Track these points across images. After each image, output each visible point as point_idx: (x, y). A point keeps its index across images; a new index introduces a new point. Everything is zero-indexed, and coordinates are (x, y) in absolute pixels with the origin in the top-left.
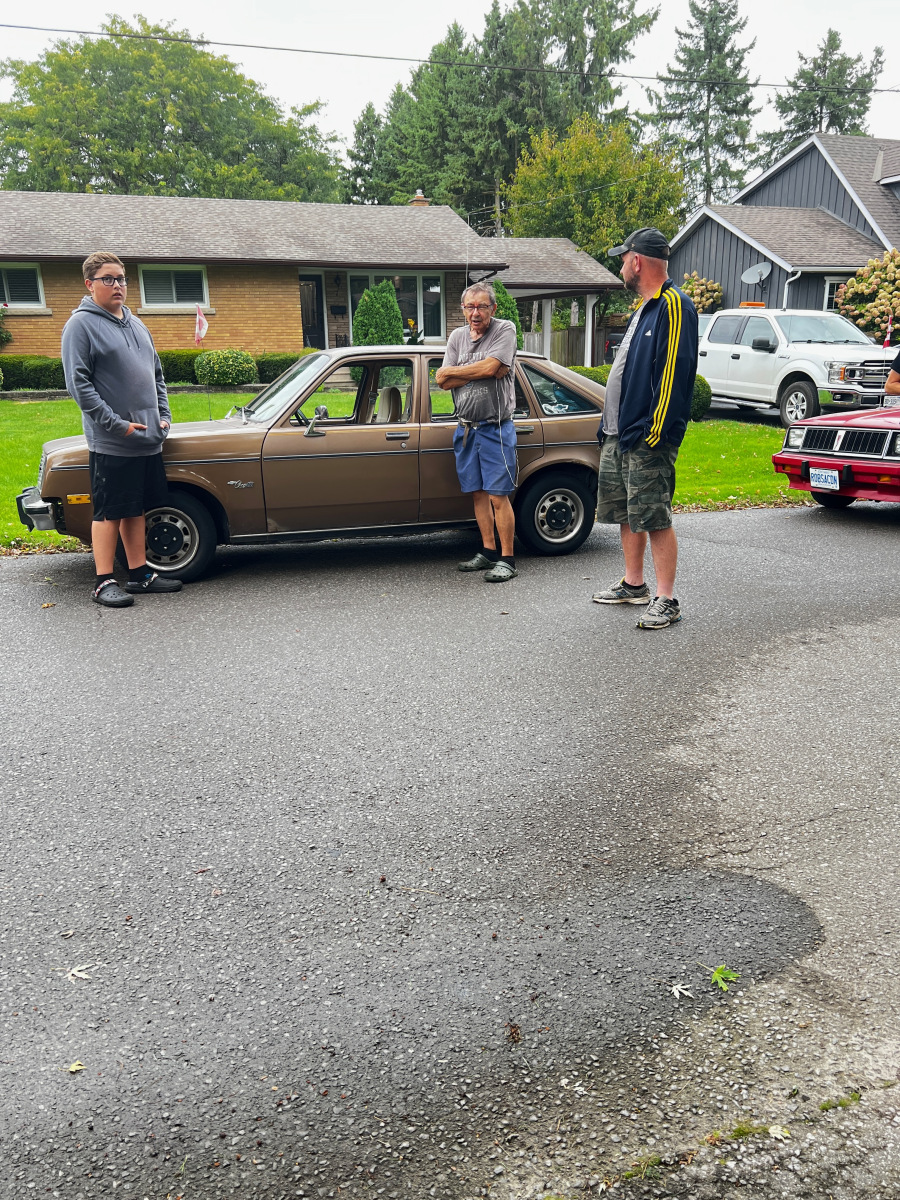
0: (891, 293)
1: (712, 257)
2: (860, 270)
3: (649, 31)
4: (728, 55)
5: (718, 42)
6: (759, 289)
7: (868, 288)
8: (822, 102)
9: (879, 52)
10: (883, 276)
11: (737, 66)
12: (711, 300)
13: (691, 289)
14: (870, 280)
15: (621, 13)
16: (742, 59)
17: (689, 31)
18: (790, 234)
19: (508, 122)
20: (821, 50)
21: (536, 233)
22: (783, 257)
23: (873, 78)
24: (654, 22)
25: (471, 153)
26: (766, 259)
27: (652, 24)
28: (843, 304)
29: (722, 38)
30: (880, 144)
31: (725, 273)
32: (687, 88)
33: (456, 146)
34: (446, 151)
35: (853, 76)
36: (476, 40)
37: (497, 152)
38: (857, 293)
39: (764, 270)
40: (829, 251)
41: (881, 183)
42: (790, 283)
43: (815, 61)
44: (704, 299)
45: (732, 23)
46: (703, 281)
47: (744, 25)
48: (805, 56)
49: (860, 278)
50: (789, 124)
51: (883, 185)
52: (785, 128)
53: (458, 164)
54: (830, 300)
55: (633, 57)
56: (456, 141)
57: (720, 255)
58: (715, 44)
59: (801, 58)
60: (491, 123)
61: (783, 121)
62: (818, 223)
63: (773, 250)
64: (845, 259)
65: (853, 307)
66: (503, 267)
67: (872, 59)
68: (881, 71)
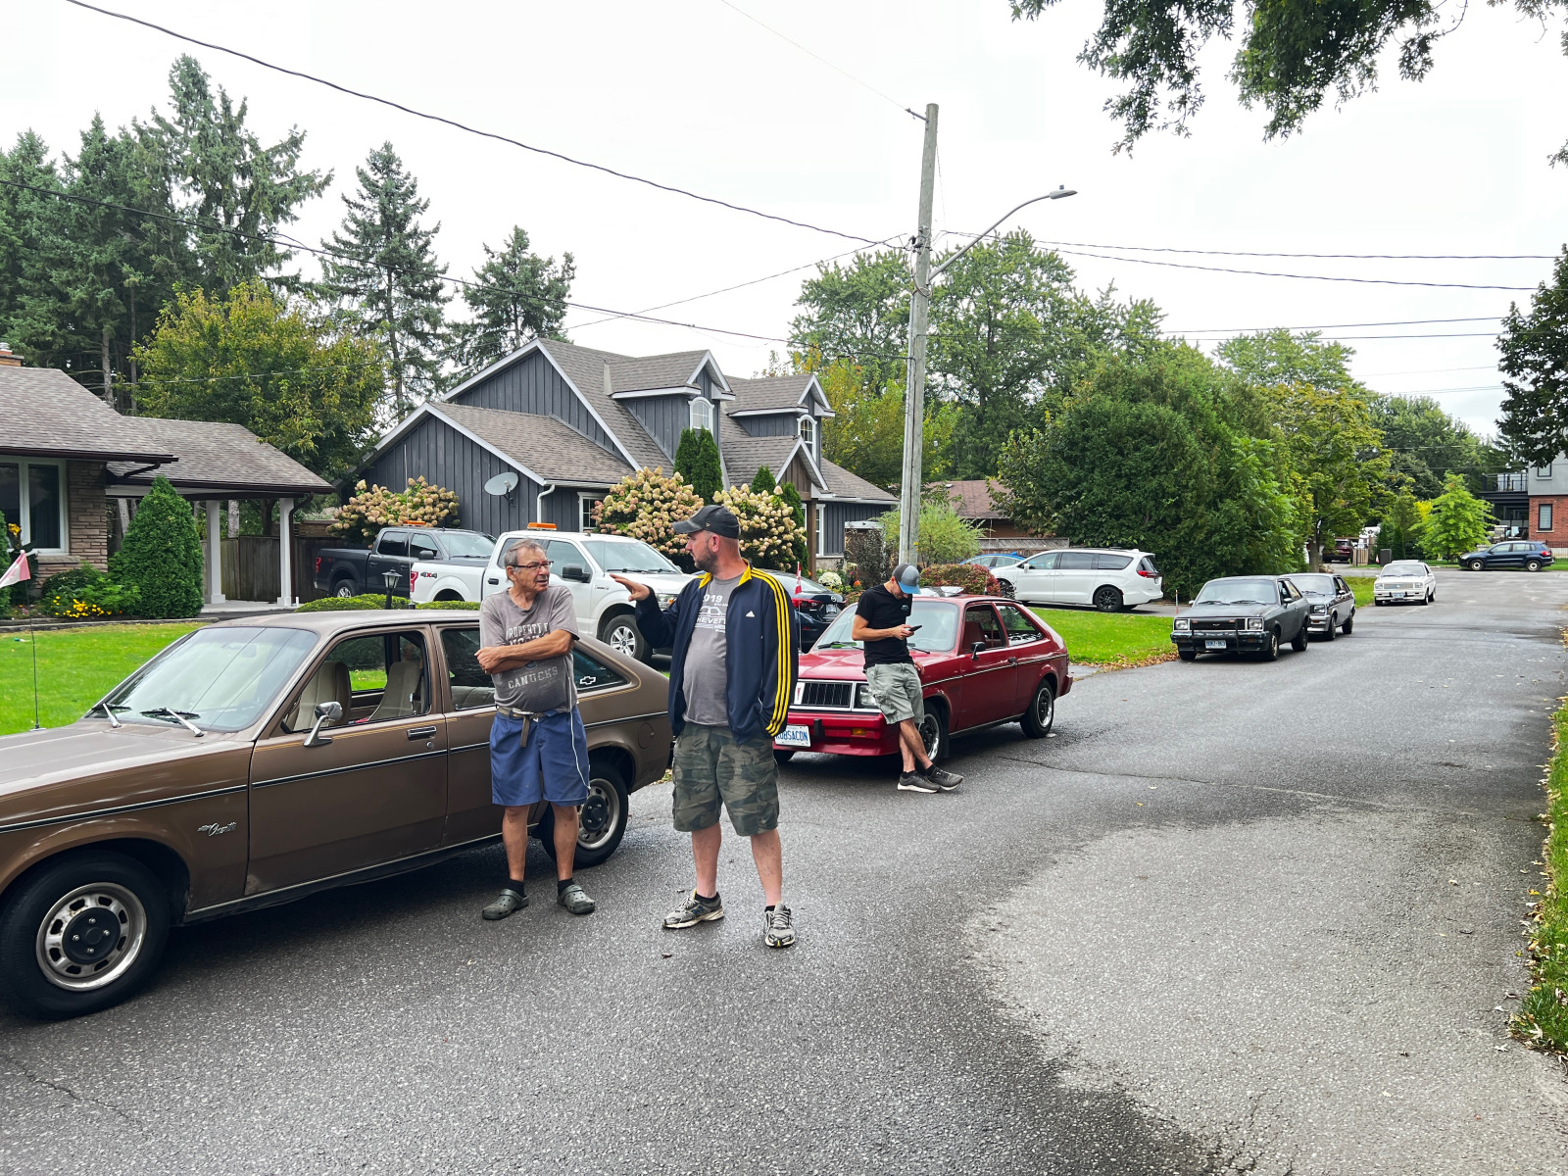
0: (651, 513)
1: (441, 461)
2: (613, 488)
3: (320, 195)
4: (410, 236)
5: (398, 220)
6: (505, 502)
7: (626, 507)
8: (515, 301)
9: (569, 258)
10: (640, 495)
11: (423, 249)
12: (446, 511)
13: (421, 497)
14: (627, 499)
15: (278, 167)
16: (427, 243)
17: (360, 202)
18: (529, 442)
19: (126, 268)
20: (509, 246)
21: (191, 414)
22: (531, 468)
23: (566, 283)
24: (326, 187)
25: (64, 298)
26: (510, 468)
27: (323, 189)
28: (602, 523)
29: (401, 217)
30: (604, 357)
31: (459, 481)
32: (363, 262)
33: (38, 286)
34: (20, 290)
35: (546, 278)
36: (68, 160)
37: (108, 303)
38: (616, 512)
39: (512, 481)
40: (579, 467)
41: (614, 397)
42: (542, 497)
43: (503, 256)
44: (437, 510)
45: (411, 201)
46: (434, 488)
47: (426, 206)
48: (491, 249)
49: (617, 497)
50: (480, 317)
51: (618, 400)
52: (477, 321)
53: (42, 310)
54: (586, 517)
55: (296, 218)
56: (37, 279)
57: (450, 459)
58: (394, 222)
59: (488, 251)
60: (96, 265)
61: (474, 314)
62: (555, 432)
63: (519, 460)
64: (595, 474)
65: (614, 527)
66: (168, 459)
67: (563, 263)
68: (573, 278)
